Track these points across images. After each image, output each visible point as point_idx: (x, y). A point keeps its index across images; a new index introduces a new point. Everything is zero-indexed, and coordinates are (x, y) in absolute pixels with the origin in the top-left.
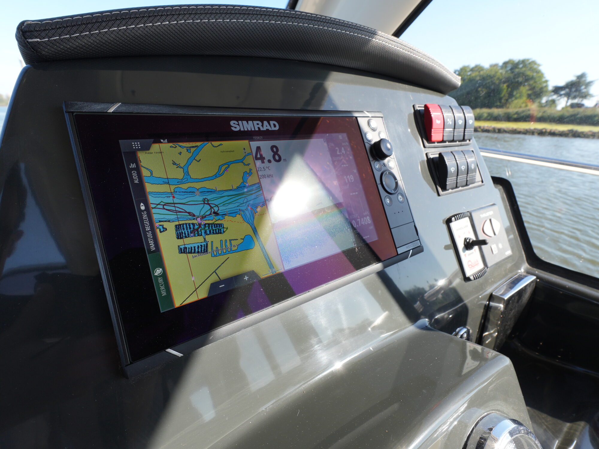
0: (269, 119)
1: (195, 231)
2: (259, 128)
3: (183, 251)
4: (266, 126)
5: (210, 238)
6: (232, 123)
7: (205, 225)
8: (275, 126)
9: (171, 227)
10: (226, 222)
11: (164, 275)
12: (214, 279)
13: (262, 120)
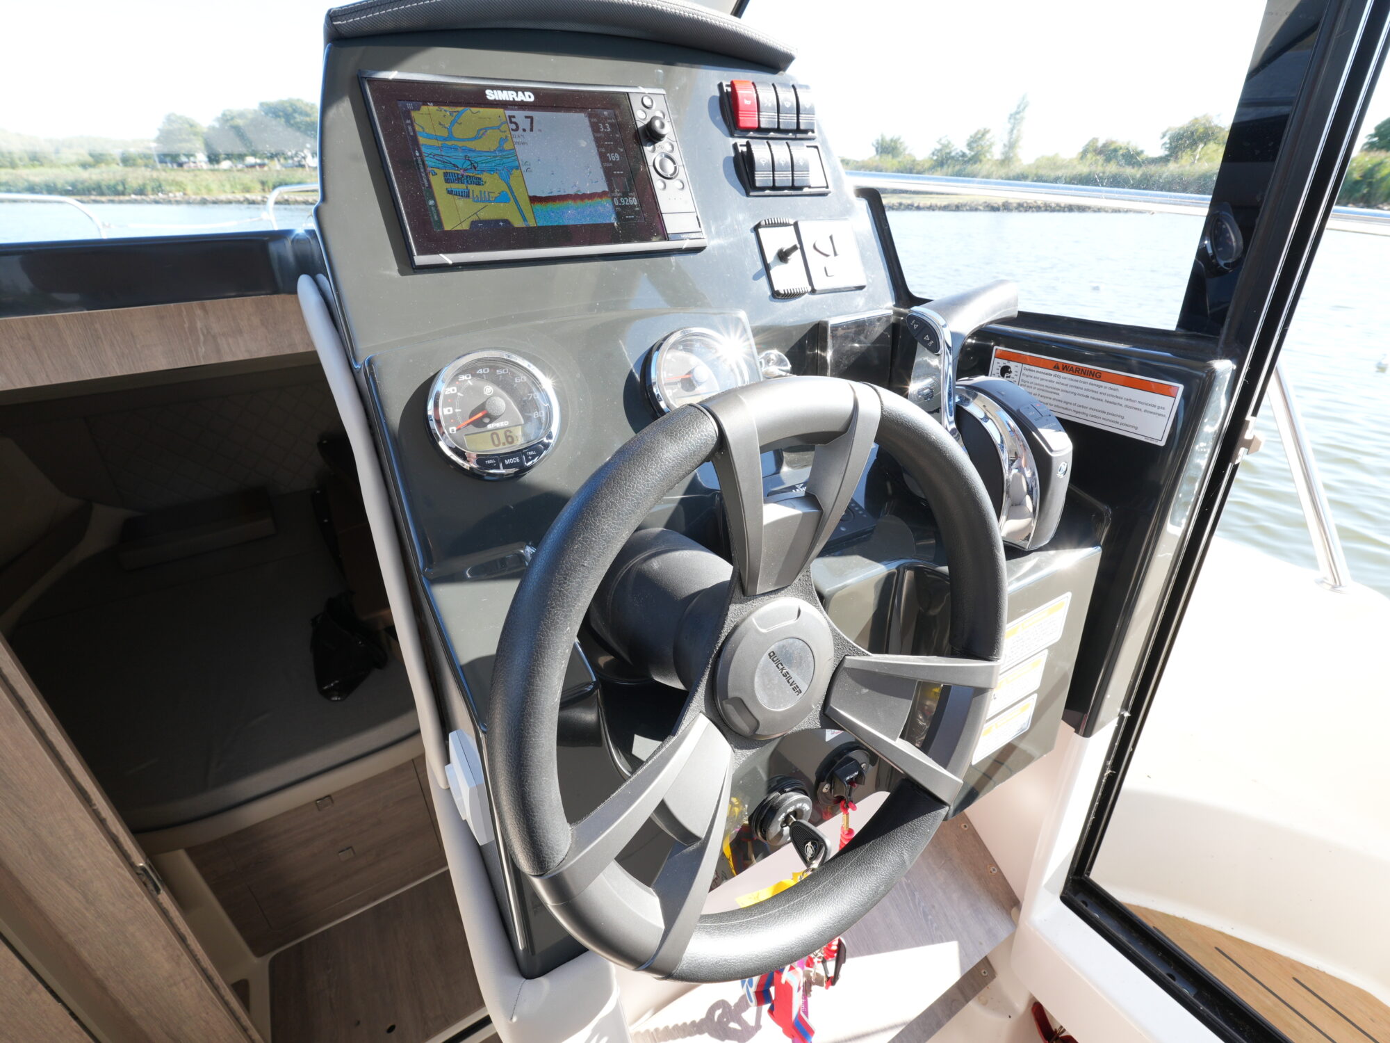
0: (523, 90)
1: (459, 180)
2: (514, 99)
3: (450, 192)
4: (520, 97)
5: (471, 187)
6: (488, 92)
7: (467, 176)
8: (530, 97)
9: (440, 173)
10: (484, 176)
11: (436, 206)
12: (475, 218)
13: (516, 90)
